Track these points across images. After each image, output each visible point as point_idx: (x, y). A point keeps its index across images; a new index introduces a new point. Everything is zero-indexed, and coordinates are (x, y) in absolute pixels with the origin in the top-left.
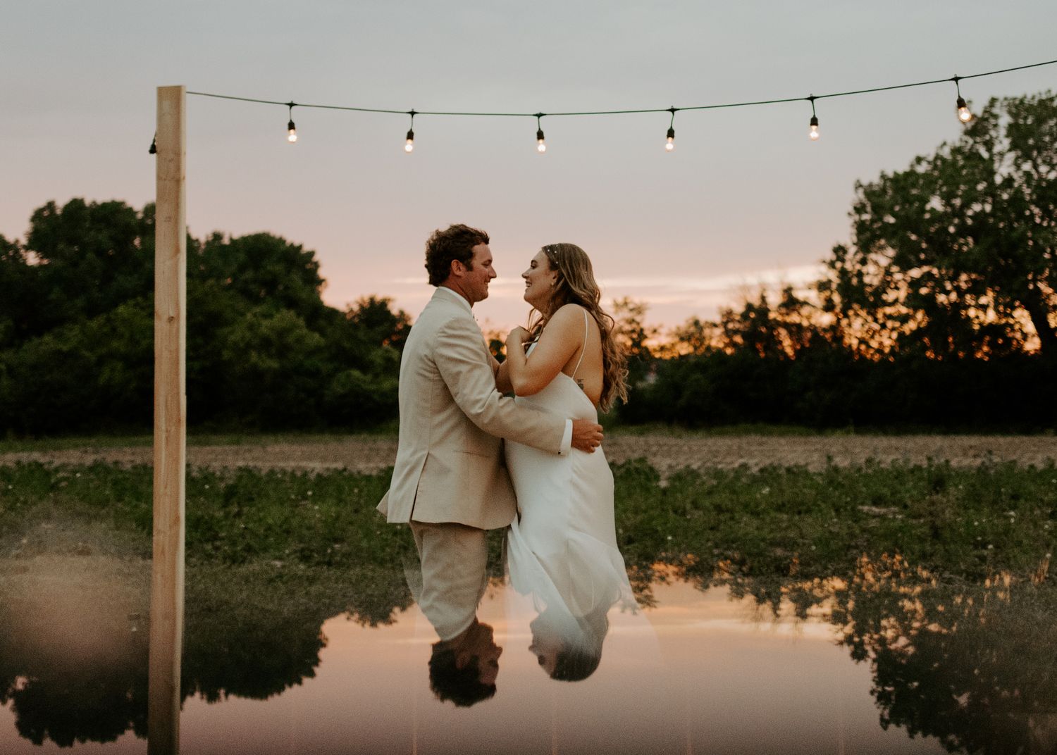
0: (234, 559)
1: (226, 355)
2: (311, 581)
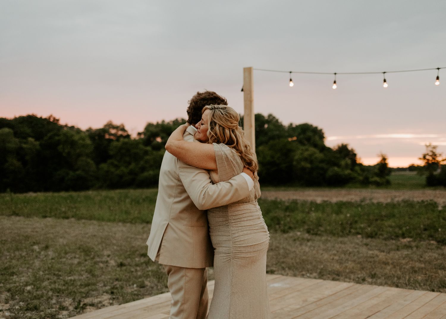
0: (284, 232)
1: (295, 163)
2: (308, 240)
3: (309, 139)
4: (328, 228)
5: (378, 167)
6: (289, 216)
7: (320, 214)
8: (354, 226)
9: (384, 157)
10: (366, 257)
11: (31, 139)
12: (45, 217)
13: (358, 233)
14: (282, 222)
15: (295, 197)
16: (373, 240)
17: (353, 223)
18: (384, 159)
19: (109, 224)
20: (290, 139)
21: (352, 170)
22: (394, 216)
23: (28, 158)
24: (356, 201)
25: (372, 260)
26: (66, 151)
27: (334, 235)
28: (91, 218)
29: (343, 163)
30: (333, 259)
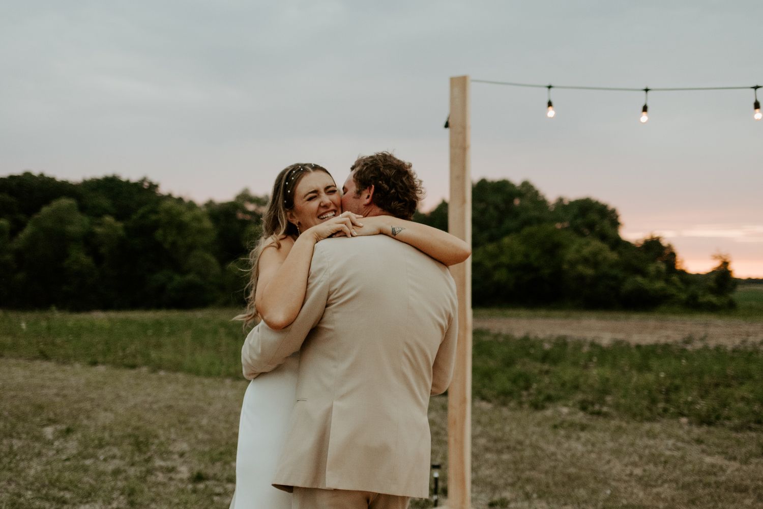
0: (536, 407)
1: (565, 267)
2: (583, 428)
3: (591, 226)
4: (622, 401)
5: (713, 276)
6: (547, 372)
7: (607, 372)
8: (673, 396)
9: (725, 259)
10: (699, 472)
11: (108, 219)
12: (94, 363)
13: (682, 415)
14: (535, 386)
15: (563, 332)
16: (712, 429)
17: (670, 391)
18: (725, 264)
19: (206, 381)
20: (558, 226)
21: (667, 281)
22: (750, 377)
23: (103, 250)
24: (676, 342)
25: (712, 479)
26: (170, 239)
27: (634, 416)
28: (176, 367)
29: (652, 268)
30: (631, 475)
